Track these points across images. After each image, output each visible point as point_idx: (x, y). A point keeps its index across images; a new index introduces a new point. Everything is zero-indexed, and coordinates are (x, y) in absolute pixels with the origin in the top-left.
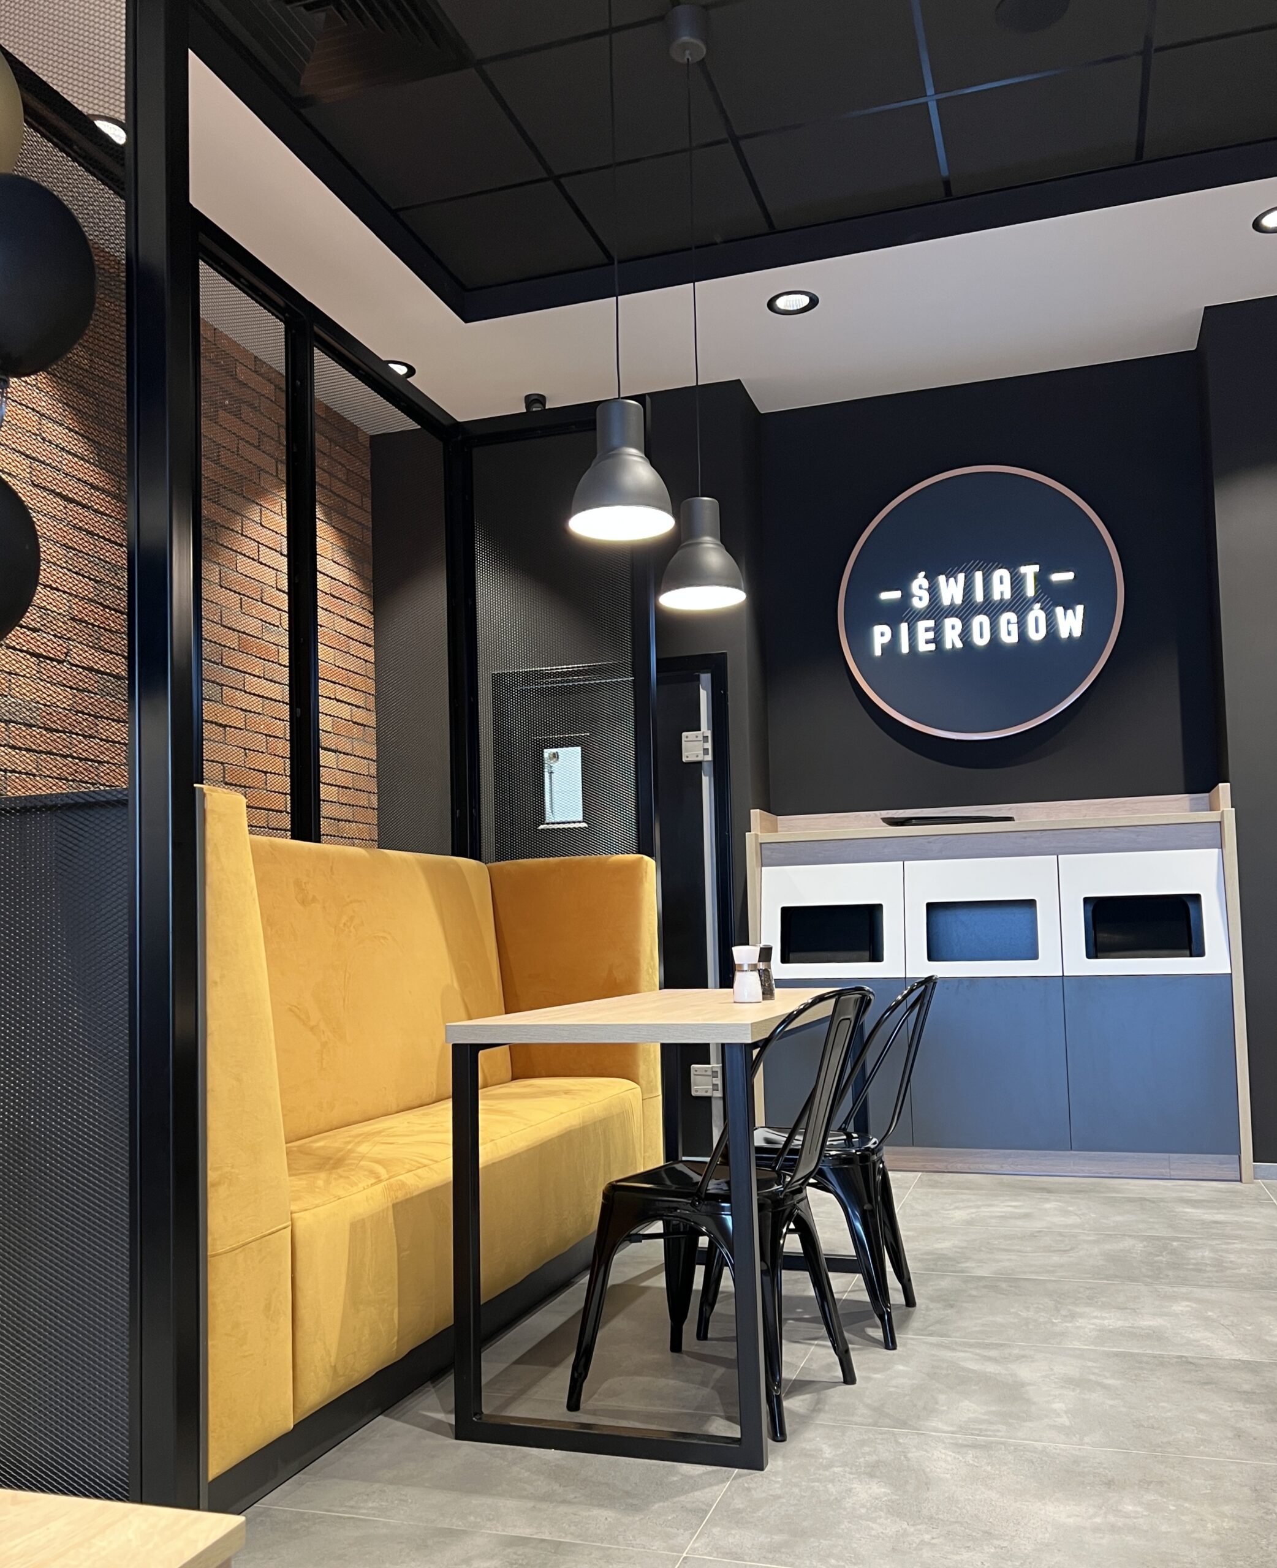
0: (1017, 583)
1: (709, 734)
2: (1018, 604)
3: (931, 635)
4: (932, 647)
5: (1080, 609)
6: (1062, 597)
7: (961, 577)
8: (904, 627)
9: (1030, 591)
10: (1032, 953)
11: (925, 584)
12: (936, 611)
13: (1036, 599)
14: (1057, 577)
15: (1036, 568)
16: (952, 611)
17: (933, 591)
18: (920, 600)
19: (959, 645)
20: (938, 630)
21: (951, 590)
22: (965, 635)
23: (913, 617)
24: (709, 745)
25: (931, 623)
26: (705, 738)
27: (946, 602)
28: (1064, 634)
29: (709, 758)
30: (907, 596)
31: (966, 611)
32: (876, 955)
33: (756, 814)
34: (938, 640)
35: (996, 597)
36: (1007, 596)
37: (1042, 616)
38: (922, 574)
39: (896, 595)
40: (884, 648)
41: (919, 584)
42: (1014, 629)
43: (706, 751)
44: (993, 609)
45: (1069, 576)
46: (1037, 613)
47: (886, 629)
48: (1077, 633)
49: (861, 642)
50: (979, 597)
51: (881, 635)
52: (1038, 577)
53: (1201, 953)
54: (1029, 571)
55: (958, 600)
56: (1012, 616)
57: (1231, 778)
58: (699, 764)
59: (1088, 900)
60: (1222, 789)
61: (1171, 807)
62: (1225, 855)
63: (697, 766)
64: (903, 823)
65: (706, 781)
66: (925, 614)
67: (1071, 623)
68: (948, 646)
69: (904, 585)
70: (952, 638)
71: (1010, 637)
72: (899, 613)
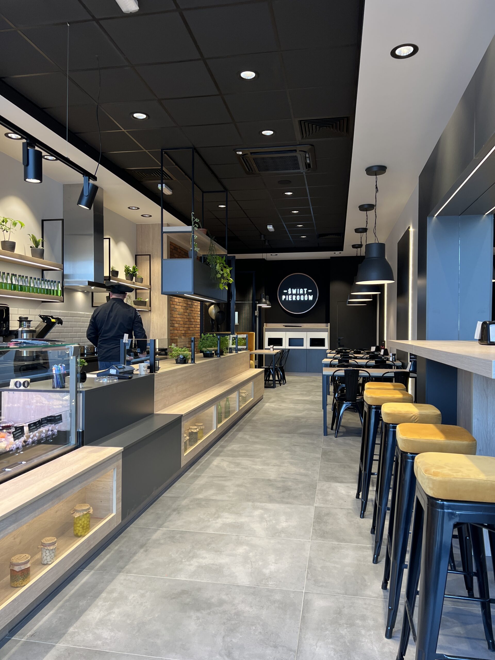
0: (304, 291)
2: (304, 294)
4: (291, 300)
5: (312, 296)
6: (310, 294)
7: (296, 289)
8: (287, 296)
9: (305, 293)
10: (303, 346)
11: (291, 290)
12: (292, 294)
13: (306, 294)
14: (310, 291)
15: (306, 289)
16: (294, 294)
17: (292, 291)
18: (290, 292)
19: (295, 300)
20: (292, 297)
21: (294, 291)
22: (296, 298)
23: (289, 295)
25: (291, 296)
26: (257, 312)
27: (293, 293)
28: (310, 299)
29: (258, 315)
30: (288, 291)
31: (296, 295)
32: (281, 345)
33: (265, 324)
34: (292, 298)
35: (301, 293)
36: (302, 293)
37: (307, 296)
40: (284, 299)
41: (290, 290)
42: (303, 298)
44: (300, 295)
46: (306, 296)
48: (312, 299)
49: (281, 298)
50: (298, 293)
51: (284, 297)
52: (307, 290)
53: (324, 346)
55: (295, 293)
56: (303, 296)
57: (330, 322)
59: (310, 339)
60: (329, 324)
61: (323, 326)
62: (328, 333)
63: (256, 316)
64: (286, 326)
65: (257, 319)
66: (290, 295)
67: (311, 298)
68: (293, 300)
69: (287, 290)
70: (294, 299)
71: (302, 299)
72: (286, 294)
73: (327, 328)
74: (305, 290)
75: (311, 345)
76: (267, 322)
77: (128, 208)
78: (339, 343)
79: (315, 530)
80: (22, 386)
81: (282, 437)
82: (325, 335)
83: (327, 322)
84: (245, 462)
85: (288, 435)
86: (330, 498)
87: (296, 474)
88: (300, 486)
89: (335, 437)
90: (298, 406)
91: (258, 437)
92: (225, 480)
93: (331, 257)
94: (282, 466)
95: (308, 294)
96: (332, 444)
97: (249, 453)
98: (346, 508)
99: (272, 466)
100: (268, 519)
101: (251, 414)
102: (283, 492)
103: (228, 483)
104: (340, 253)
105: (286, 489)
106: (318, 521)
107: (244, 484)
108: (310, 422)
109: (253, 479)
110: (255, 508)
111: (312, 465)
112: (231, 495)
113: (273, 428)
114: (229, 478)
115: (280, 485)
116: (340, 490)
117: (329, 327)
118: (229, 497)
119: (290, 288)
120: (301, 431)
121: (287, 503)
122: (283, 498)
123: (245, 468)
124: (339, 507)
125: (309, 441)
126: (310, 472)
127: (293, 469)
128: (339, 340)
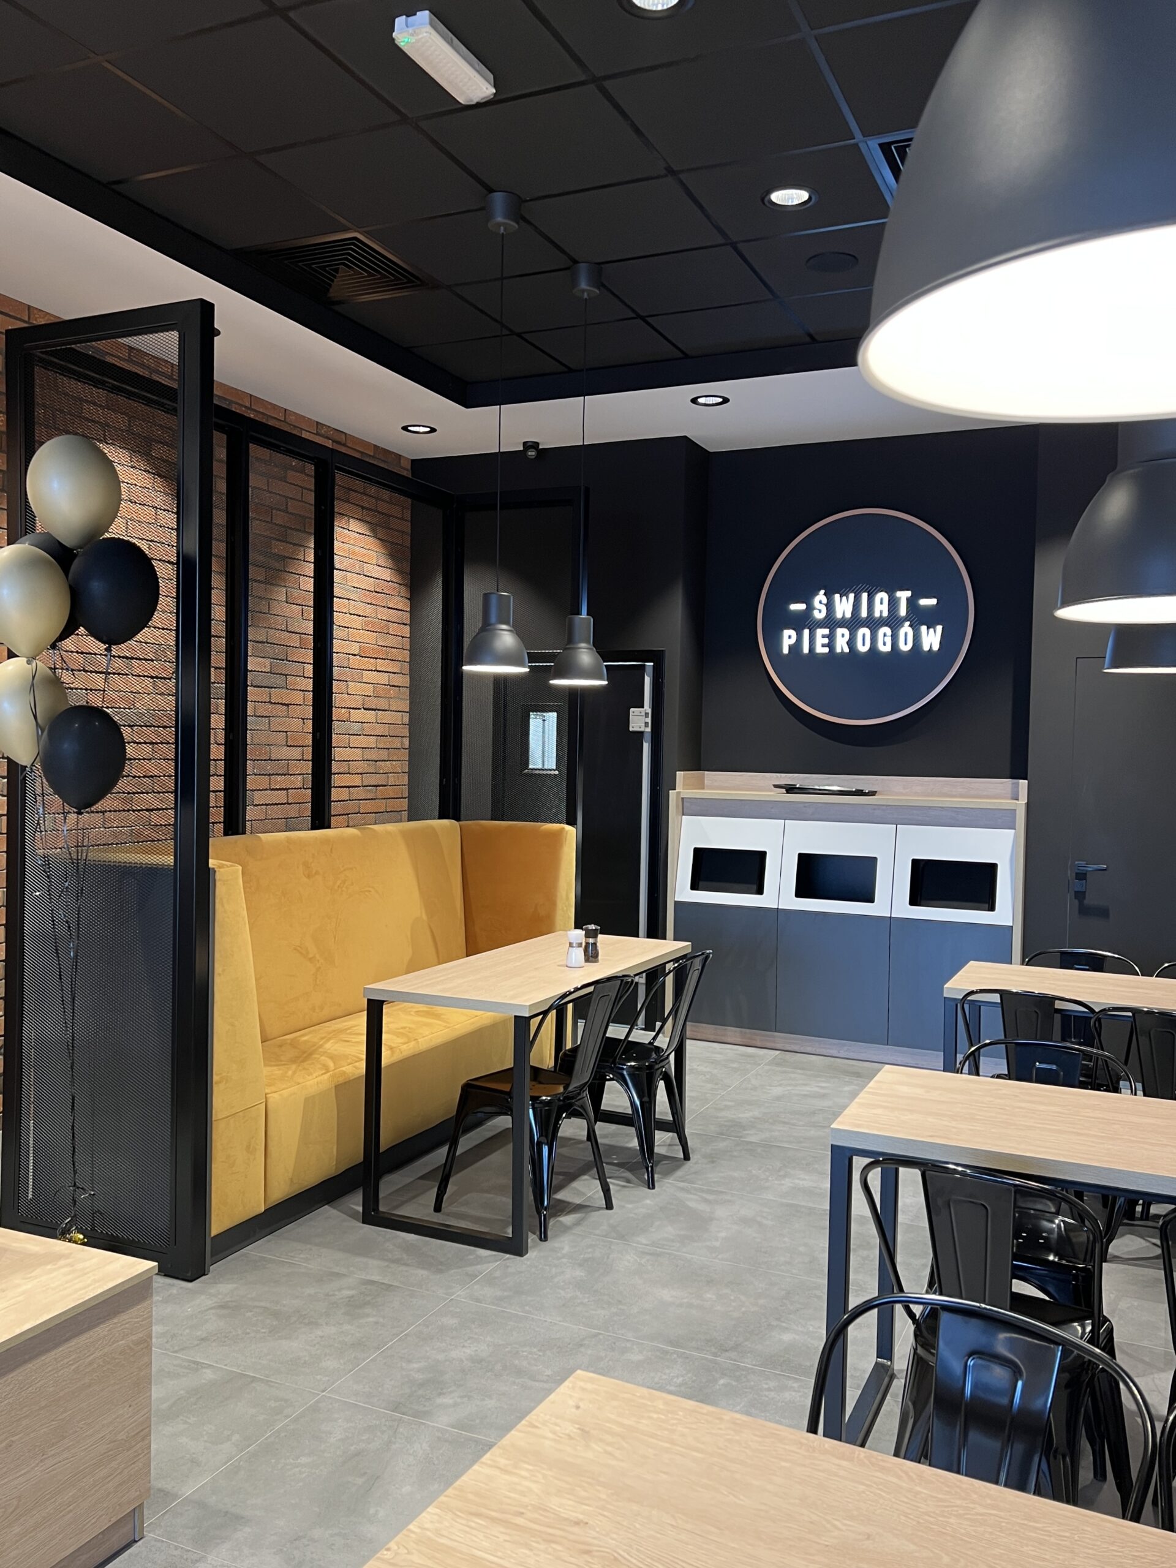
0: (893, 603)
1: (649, 711)
2: (893, 621)
4: (826, 650)
5: (939, 628)
6: (926, 618)
7: (852, 596)
8: (806, 632)
9: (903, 611)
10: (870, 899)
11: (825, 600)
12: (831, 622)
13: (906, 619)
14: (924, 602)
16: (843, 623)
17: (830, 606)
18: (820, 614)
21: (844, 607)
22: (851, 643)
23: (814, 625)
24: (649, 720)
25: (826, 631)
26: (647, 715)
27: (839, 615)
29: (649, 729)
30: (810, 608)
31: (853, 623)
32: (760, 891)
33: (680, 775)
34: (831, 645)
35: (877, 614)
36: (885, 614)
37: (911, 632)
38: (822, 592)
39: (802, 607)
40: (791, 648)
41: (820, 599)
42: (889, 640)
43: (646, 724)
44: (873, 624)
45: (933, 602)
46: (906, 629)
47: (793, 633)
48: (936, 647)
49: (773, 642)
50: (864, 613)
51: (788, 637)
52: (909, 600)
53: (992, 908)
54: (903, 595)
55: (848, 615)
56: (887, 630)
58: (642, 733)
59: (915, 862)
60: (1024, 783)
62: (1016, 837)
64: (790, 789)
65: (646, 747)
66: (822, 624)
67: (932, 639)
68: (838, 650)
69: (808, 600)
72: (803, 622)
73: (1010, 805)
75: (914, 901)
82: (999, 847)
83: (1018, 771)
95: (919, 618)
117: (1023, 800)
128: (1081, 876)
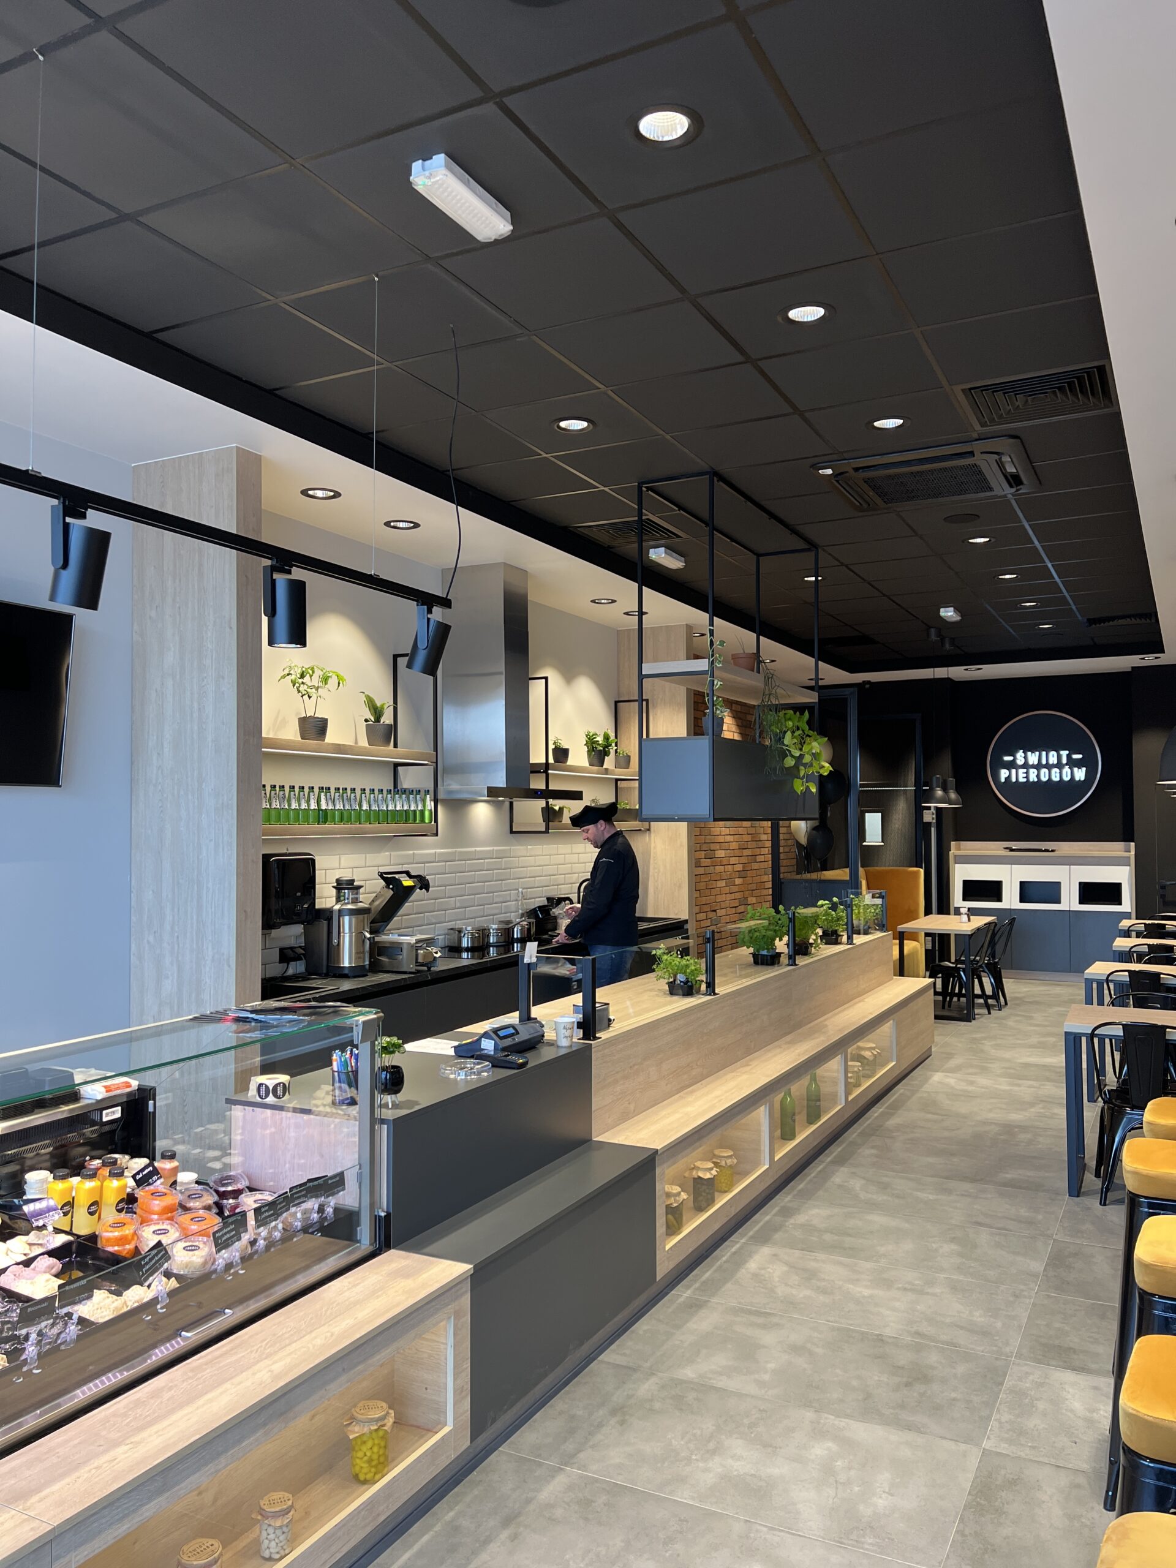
0: (1059, 757)
2: (1059, 765)
3: (1025, 775)
4: (1025, 780)
5: (1084, 769)
6: (1078, 764)
7: (1037, 753)
8: (1014, 771)
9: (1064, 761)
10: (1059, 902)
11: (1023, 755)
12: (1027, 766)
13: (1066, 764)
14: (1075, 756)
15: (1067, 752)
16: (1033, 766)
17: (1026, 758)
18: (1020, 761)
19: (1036, 780)
20: (1027, 773)
21: (1033, 758)
22: (1038, 776)
23: (1017, 767)
25: (1025, 770)
26: (933, 814)
27: (1031, 763)
28: (1077, 779)
29: (934, 821)
30: (1015, 759)
31: (1038, 766)
32: (1000, 900)
33: (953, 843)
34: (1027, 777)
35: (1051, 762)
36: (1056, 762)
37: (1069, 771)
39: (1010, 758)
40: (1006, 779)
41: (1020, 755)
42: (1058, 775)
43: (933, 819)
44: (1049, 767)
45: (1080, 756)
46: (1067, 770)
47: (1007, 772)
48: (1083, 779)
49: (996, 776)
50: (1044, 762)
51: (1004, 774)
52: (1068, 755)
53: (1120, 904)
55: (1036, 763)
56: (1057, 770)
57: (1135, 839)
59: (1080, 883)
60: (1133, 844)
61: (1116, 849)
62: (1130, 871)
63: (929, 824)
64: (1012, 850)
65: (933, 830)
66: (1023, 766)
67: (1080, 774)
68: (1031, 780)
69: (1014, 756)
70: (1033, 777)
71: (1056, 778)
72: (1011, 765)
73: (1127, 854)
74: (1064, 753)
75: (1081, 902)
76: (959, 838)
77: (591, 601)
78: (1163, 897)
79: (963, 1535)
80: (271, 1094)
81: (949, 1192)
82: (1122, 875)
83: (1127, 837)
84: (831, 1268)
85: (967, 1186)
86: (1034, 1423)
87: (957, 1326)
88: (961, 1369)
89: (1100, 1204)
90: (1019, 1085)
91: (884, 1187)
92: (764, 1327)
93: (1133, 668)
94: (928, 1293)
95: (1072, 763)
96: (1087, 1226)
97: (848, 1241)
98: (1070, 1466)
99: (898, 1289)
100: (842, 1477)
101: (887, 1108)
102: (908, 1385)
103: (768, 1338)
104: (1156, 658)
105: (918, 1376)
106: (978, 1503)
107: (809, 1346)
108: (1040, 1146)
109: (839, 1329)
110: (819, 1433)
111: (1011, 1299)
112: (766, 1377)
113: (931, 1160)
114: (775, 1320)
115: (904, 1358)
116: (1069, 1396)
117: (1133, 853)
118: (761, 1384)
119: (1022, 751)
120: (1008, 1176)
121: (909, 1427)
122: (902, 1406)
123: (824, 1292)
124: (1053, 1461)
125: (1024, 1212)
126: (999, 1325)
127: (955, 1308)
128: (1163, 887)
